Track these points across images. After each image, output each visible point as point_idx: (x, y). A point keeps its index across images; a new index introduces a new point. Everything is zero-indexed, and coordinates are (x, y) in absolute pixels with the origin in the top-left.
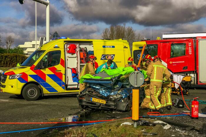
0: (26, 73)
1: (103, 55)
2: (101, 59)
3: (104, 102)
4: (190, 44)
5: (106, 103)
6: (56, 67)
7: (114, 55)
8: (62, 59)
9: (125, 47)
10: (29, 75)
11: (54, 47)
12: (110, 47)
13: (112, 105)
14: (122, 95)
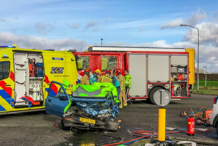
1: (52, 68)
2: (51, 73)
3: (93, 122)
4: (121, 58)
5: (96, 122)
7: (63, 68)
8: (11, 72)
9: (72, 60)
11: (3, 57)
12: (59, 59)
13: (102, 125)
14: (111, 113)
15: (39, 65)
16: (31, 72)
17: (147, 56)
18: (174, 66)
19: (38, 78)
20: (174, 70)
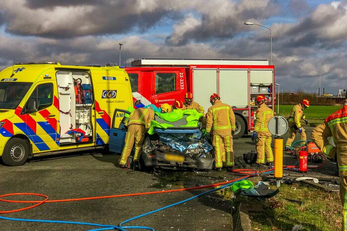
0: (10, 120)
1: (104, 91)
3: (181, 159)
4: (182, 75)
5: (185, 160)
6: (48, 109)
7: (116, 91)
8: (55, 97)
10: (15, 124)
11: (45, 78)
12: (111, 78)
13: (192, 163)
15: (87, 87)
16: (77, 97)
17: (218, 72)
18: (255, 85)
19: (86, 105)
20: (255, 90)
